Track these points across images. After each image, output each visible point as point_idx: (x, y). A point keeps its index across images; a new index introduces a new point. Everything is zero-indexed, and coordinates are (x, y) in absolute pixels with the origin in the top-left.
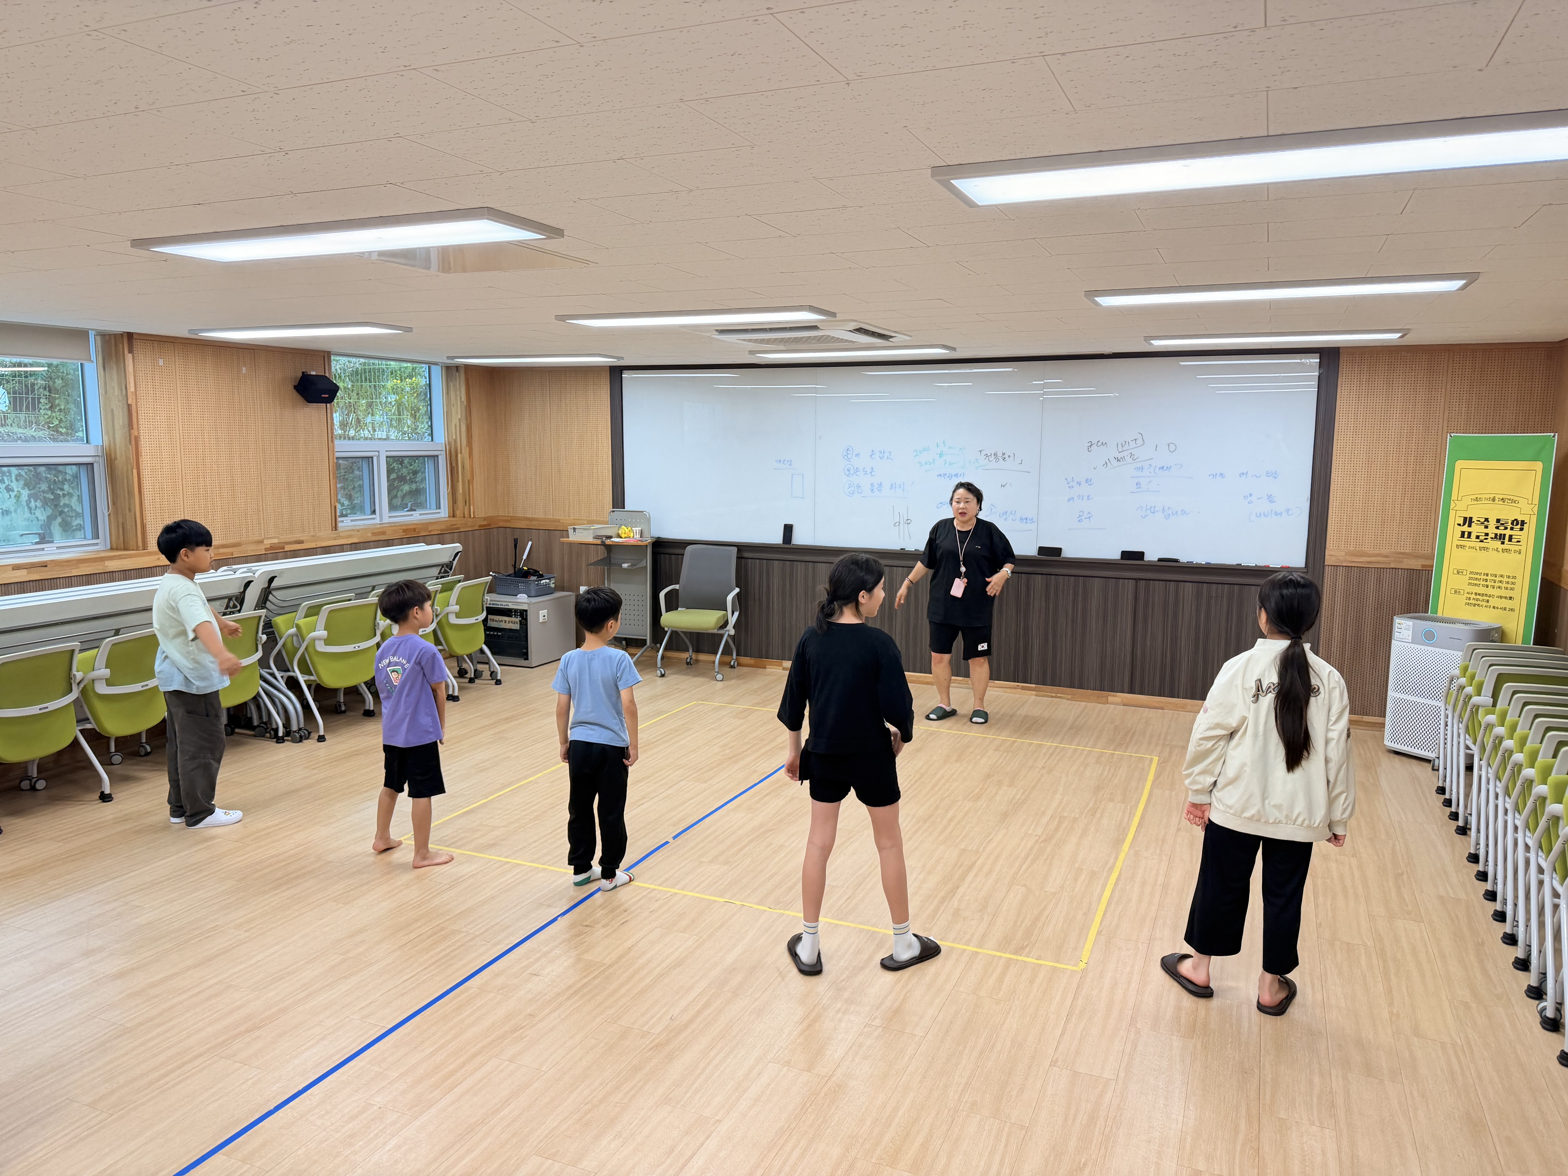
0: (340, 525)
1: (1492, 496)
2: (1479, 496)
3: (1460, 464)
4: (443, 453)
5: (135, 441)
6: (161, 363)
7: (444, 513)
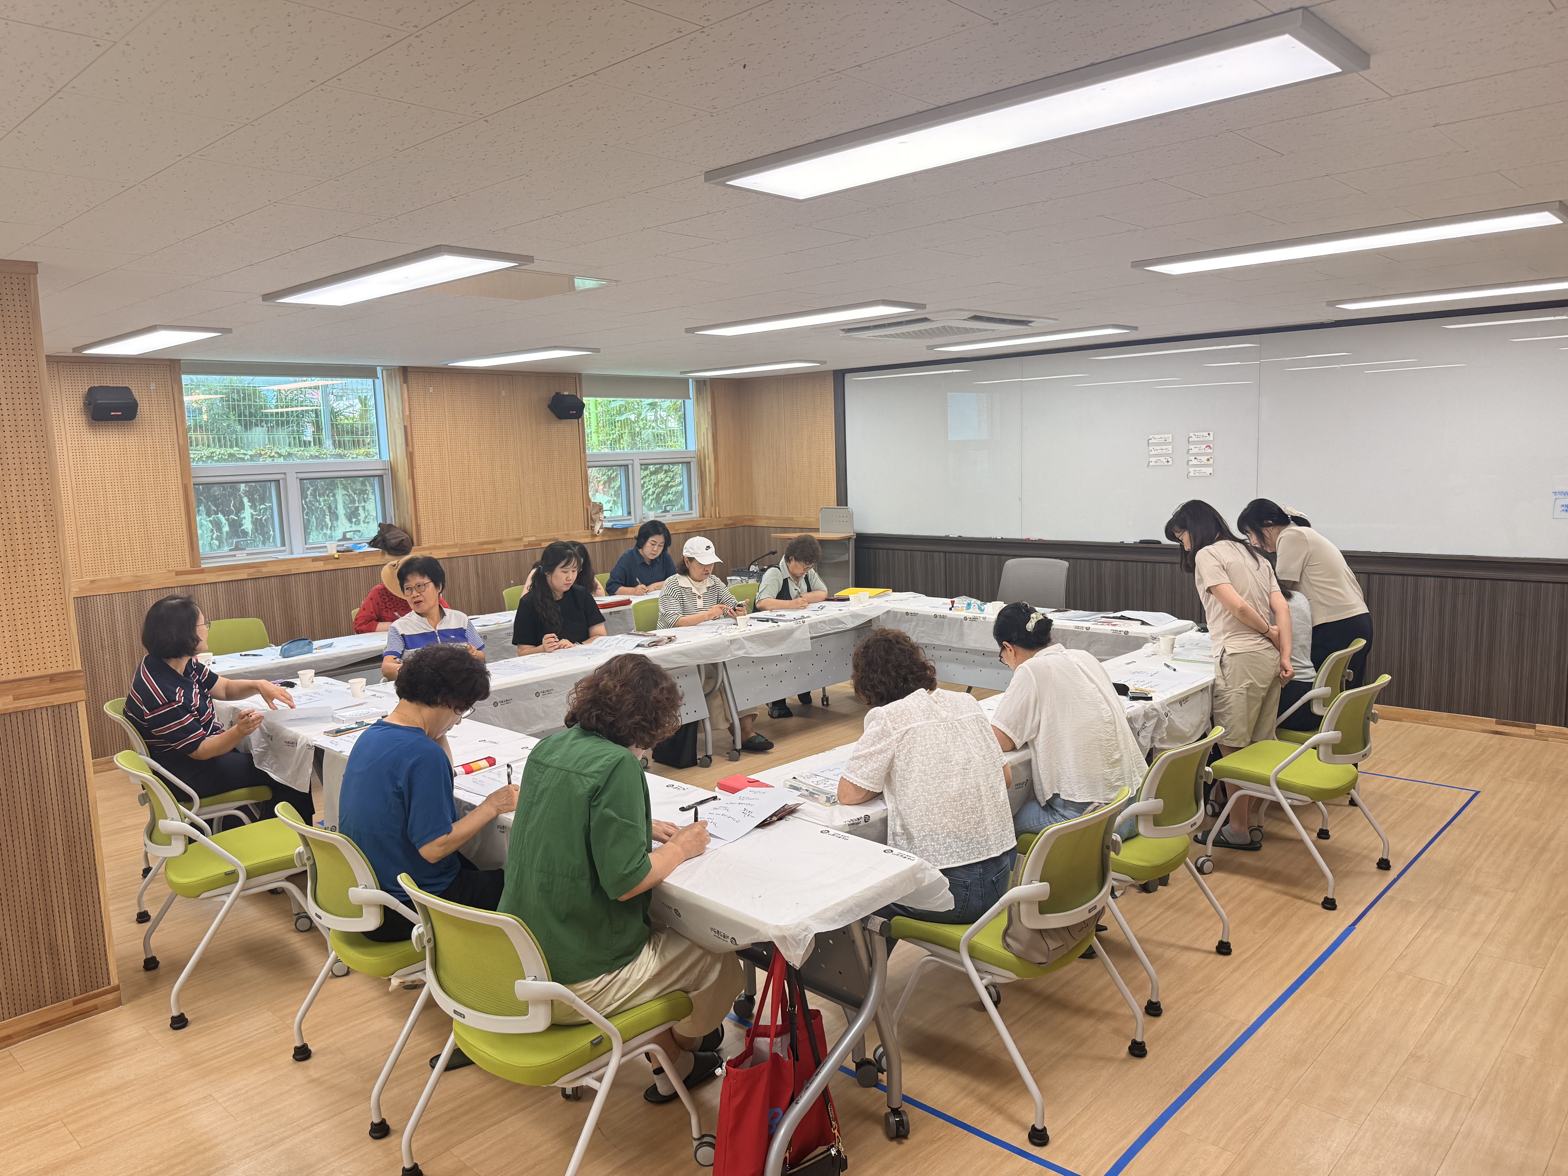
4: (695, 459)
5: (410, 456)
6: (431, 391)
7: (695, 514)
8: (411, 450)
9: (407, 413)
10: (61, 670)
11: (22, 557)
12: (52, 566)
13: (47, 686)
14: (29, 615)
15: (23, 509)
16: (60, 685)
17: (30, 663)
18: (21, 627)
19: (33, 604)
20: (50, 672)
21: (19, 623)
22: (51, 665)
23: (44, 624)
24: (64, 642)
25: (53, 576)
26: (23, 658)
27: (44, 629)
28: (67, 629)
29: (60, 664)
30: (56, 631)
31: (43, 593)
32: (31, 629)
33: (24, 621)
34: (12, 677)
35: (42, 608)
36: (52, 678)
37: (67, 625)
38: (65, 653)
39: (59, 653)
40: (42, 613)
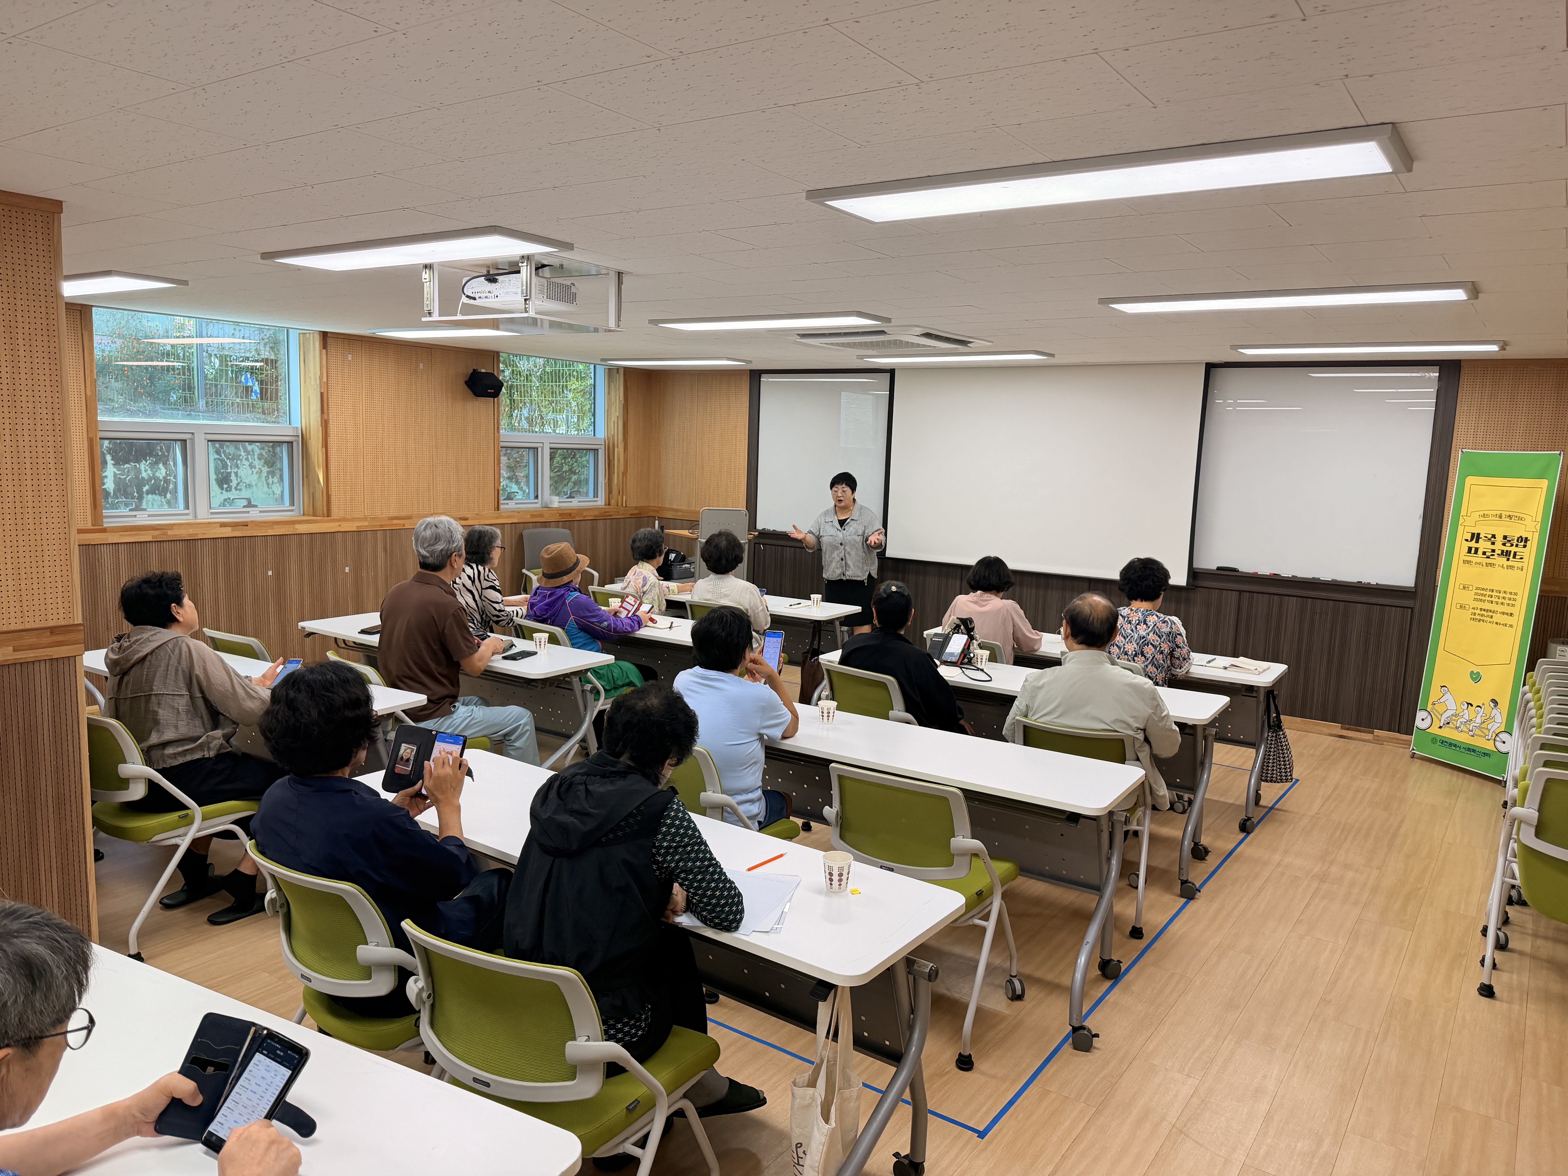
0: (502, 507)
1: (1499, 513)
2: (1486, 513)
3: (1470, 480)
4: (603, 447)
5: (325, 424)
6: (350, 359)
7: (601, 502)
8: (326, 418)
9: (325, 380)
10: (62, 622)
11: (30, 504)
12: (58, 515)
13: (47, 639)
14: (34, 564)
15: (34, 455)
16: (60, 638)
17: (31, 614)
18: (25, 576)
19: (38, 554)
20: (51, 624)
21: (23, 571)
22: (52, 617)
23: (47, 574)
24: (66, 594)
25: (59, 525)
26: (25, 609)
27: (48, 580)
28: (70, 581)
29: (61, 616)
30: (60, 582)
31: (48, 542)
32: (35, 579)
33: (28, 570)
34: (13, 627)
35: (46, 558)
36: (53, 630)
37: (70, 576)
38: (66, 605)
39: (60, 604)
40: (46, 563)
